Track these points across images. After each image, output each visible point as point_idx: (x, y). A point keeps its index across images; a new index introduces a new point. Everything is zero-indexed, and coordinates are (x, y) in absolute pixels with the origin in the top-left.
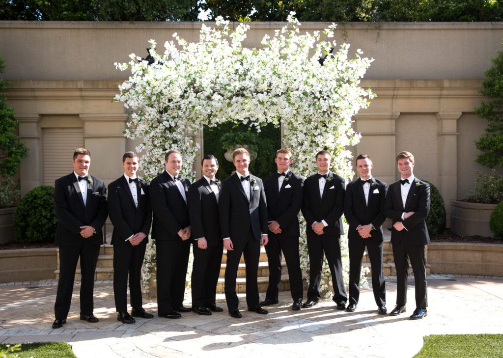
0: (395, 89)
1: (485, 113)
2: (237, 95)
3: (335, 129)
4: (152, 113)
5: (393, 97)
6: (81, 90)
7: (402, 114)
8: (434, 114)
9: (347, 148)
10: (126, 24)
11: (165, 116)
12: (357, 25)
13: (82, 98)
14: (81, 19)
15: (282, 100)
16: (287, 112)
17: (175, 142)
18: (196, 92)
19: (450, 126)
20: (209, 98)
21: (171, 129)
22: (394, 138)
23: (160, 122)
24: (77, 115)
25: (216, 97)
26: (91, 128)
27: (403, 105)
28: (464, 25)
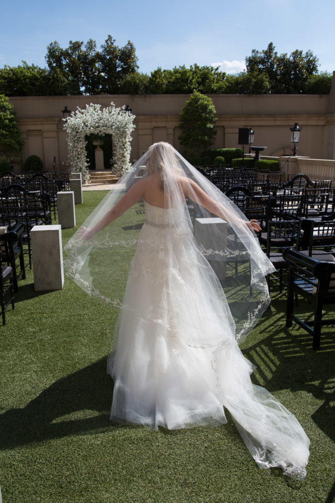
0: (151, 119)
1: (181, 127)
2: (97, 127)
3: (125, 137)
4: (74, 133)
5: (151, 122)
6: (42, 121)
7: (154, 127)
8: (165, 127)
9: (129, 141)
10: (56, 97)
11: (78, 134)
12: (137, 96)
13: (42, 124)
14: (39, 95)
15: (110, 129)
16: (111, 132)
17: (81, 141)
18: (86, 126)
19: (171, 131)
20: (90, 128)
21: (79, 138)
22: (151, 136)
23: (76, 136)
24: (40, 130)
25: (91, 128)
26: (45, 135)
27: (154, 124)
28: (176, 95)
